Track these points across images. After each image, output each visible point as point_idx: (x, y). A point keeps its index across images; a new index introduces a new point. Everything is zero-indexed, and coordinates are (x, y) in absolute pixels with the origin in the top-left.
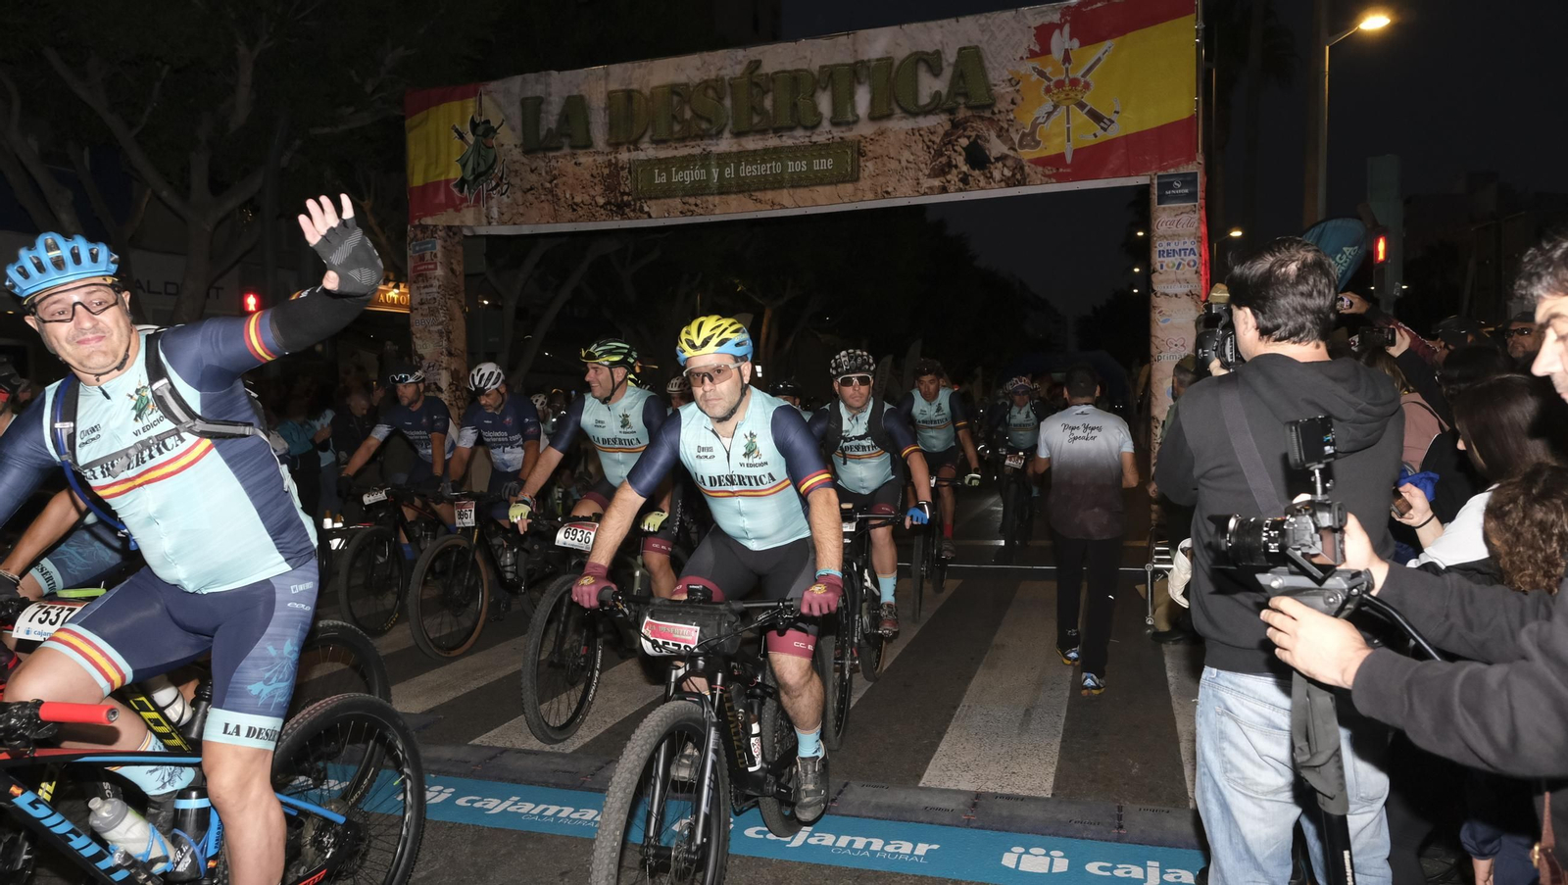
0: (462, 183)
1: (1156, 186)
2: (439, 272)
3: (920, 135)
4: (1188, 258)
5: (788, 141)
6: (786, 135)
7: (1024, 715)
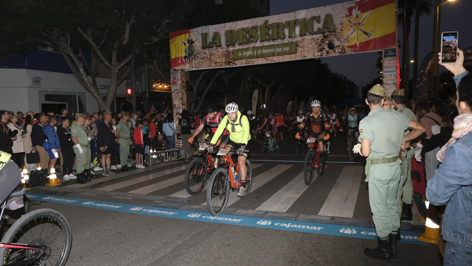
0: (185, 57)
1: (384, 53)
2: (180, 82)
3: (314, 40)
4: (393, 73)
5: (276, 43)
6: (276, 41)
7: (346, 199)
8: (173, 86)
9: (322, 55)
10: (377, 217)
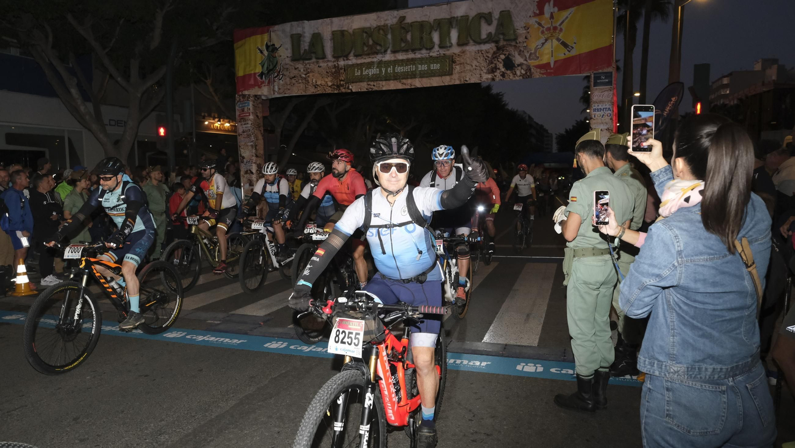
0: (262, 74)
1: (593, 78)
2: (251, 117)
3: (482, 53)
4: (607, 112)
5: (418, 55)
6: (417, 52)
7: (527, 316)
8: (240, 123)
9: (493, 79)
10: (578, 342)
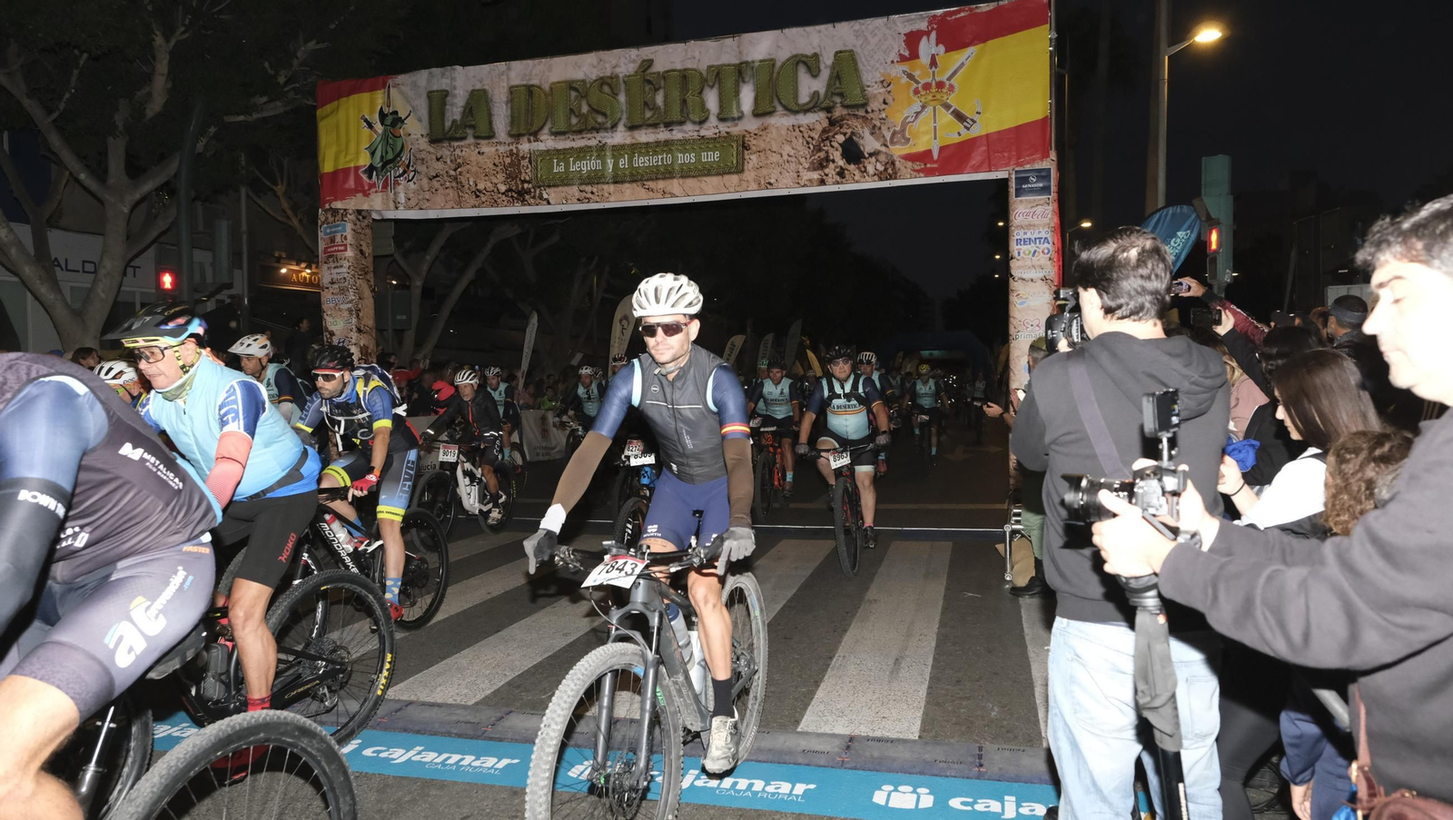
0: (370, 170)
1: (1014, 180)
2: (350, 253)
3: (801, 131)
4: (1042, 246)
5: (677, 134)
6: (676, 128)
7: (895, 664)
8: (325, 267)
9: (822, 184)
